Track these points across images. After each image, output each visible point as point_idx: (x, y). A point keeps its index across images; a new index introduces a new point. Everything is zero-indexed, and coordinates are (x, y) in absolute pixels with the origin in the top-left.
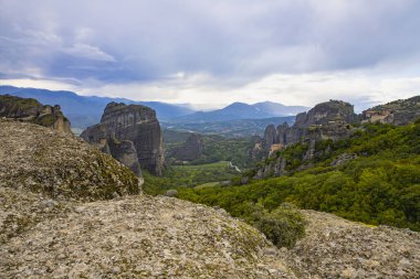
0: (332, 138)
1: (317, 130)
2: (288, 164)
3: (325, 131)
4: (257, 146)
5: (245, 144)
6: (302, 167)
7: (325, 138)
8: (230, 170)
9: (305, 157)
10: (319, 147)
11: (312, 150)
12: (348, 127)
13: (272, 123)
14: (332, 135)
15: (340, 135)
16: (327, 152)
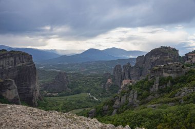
0: (171, 75)
1: (160, 70)
2: (139, 95)
3: (166, 70)
4: (109, 80)
5: (100, 79)
6: (150, 97)
7: (166, 75)
8: (90, 100)
9: (152, 90)
10: (162, 82)
11: (157, 85)
12: (183, 67)
13: (118, 63)
14: (171, 73)
15: (177, 73)
16: (168, 85)
